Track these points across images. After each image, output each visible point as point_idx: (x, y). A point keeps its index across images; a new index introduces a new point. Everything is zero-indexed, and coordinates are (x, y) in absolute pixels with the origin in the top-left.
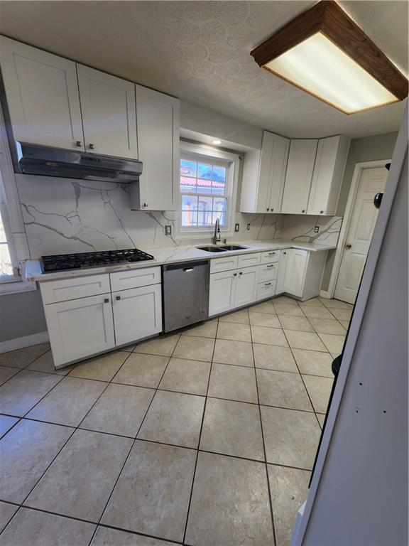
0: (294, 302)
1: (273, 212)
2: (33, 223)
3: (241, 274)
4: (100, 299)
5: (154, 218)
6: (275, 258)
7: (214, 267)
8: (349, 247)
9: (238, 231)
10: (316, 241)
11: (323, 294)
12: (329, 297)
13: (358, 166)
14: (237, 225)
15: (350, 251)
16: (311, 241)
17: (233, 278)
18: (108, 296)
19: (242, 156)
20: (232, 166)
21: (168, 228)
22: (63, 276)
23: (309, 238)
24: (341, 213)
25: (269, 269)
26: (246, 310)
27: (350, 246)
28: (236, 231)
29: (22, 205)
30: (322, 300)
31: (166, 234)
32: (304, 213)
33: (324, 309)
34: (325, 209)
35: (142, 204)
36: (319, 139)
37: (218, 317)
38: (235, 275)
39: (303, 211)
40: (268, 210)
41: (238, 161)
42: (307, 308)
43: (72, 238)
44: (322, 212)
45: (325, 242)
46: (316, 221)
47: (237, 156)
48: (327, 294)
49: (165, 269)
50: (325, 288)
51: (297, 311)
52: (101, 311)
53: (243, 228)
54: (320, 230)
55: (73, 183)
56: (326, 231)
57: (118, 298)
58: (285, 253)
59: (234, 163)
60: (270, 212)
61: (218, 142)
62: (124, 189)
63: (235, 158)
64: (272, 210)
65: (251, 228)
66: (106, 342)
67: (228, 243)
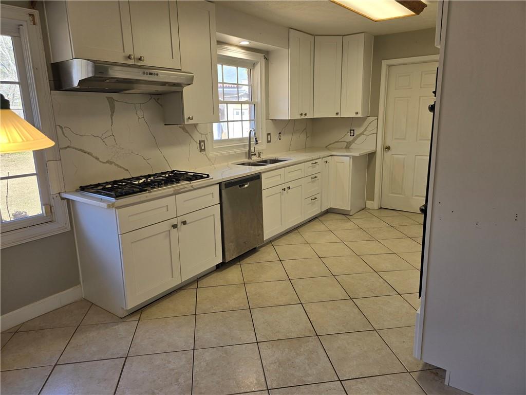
0: (343, 217)
1: (306, 117)
2: (68, 147)
3: (289, 188)
4: (166, 226)
5: (187, 132)
6: (318, 168)
7: (265, 182)
8: (388, 148)
9: (270, 142)
10: (353, 146)
11: (369, 204)
12: (376, 207)
13: (385, 63)
14: (269, 134)
15: (389, 153)
16: (348, 147)
17: (282, 194)
18: (174, 222)
19: (267, 55)
20: (258, 67)
21: (202, 144)
22: (139, 200)
23: (346, 144)
24: (375, 113)
25: (313, 182)
26: (296, 231)
27: (390, 148)
28: (269, 142)
29: (58, 127)
30: (370, 211)
31: (201, 150)
32: (338, 116)
33: (375, 219)
34: (360, 111)
35: (186, 117)
36: (343, 36)
37: (271, 241)
38: (284, 190)
39: (337, 114)
40: (302, 114)
41: (263, 61)
42: (359, 220)
43: (108, 162)
44: (357, 113)
45: (363, 146)
46: (351, 124)
47: (261, 56)
48: (373, 205)
49: (223, 187)
50: (371, 198)
51: (349, 225)
52: (168, 239)
53: (274, 138)
54: (356, 133)
55: (108, 98)
56: (362, 134)
57: (184, 223)
58: (326, 162)
59: (259, 64)
60: (303, 117)
61: (245, 43)
62: (157, 100)
63: (260, 58)
64: (306, 114)
65: (282, 137)
66: (173, 277)
67: (264, 157)
